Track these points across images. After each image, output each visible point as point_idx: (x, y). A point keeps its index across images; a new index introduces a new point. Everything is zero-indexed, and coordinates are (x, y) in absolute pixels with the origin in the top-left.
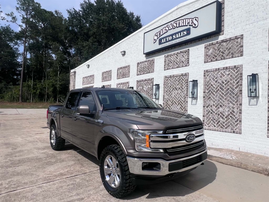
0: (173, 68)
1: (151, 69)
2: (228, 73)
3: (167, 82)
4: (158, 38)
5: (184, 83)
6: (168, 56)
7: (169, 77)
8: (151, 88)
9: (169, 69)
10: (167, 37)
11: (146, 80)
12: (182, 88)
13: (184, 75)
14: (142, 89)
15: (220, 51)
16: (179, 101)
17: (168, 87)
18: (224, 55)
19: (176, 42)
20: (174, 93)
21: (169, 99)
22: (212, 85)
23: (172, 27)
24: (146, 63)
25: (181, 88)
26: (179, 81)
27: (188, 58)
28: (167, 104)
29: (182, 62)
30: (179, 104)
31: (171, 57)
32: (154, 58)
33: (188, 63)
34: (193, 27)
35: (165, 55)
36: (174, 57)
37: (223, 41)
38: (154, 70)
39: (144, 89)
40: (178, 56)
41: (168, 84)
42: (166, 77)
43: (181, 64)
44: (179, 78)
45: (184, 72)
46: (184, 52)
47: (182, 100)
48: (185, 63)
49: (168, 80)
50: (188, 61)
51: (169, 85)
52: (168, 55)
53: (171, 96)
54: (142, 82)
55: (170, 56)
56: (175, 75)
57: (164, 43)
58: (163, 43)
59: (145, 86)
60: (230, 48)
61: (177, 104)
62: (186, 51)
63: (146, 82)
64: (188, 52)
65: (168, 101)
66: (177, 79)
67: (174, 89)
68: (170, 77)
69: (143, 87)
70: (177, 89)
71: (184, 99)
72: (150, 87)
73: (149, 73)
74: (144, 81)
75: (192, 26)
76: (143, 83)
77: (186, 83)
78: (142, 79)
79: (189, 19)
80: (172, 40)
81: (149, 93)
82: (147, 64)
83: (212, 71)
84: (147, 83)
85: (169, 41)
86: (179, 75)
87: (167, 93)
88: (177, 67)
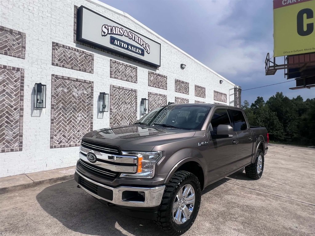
0: (121, 79)
1: (86, 66)
2: (161, 98)
3: (115, 93)
4: (108, 33)
5: (133, 99)
6: (115, 63)
7: (117, 88)
8: (88, 95)
9: (117, 78)
10: (122, 42)
11: (77, 80)
12: (132, 103)
13: (133, 91)
14: (68, 93)
15: (157, 81)
16: (129, 116)
17: (115, 99)
18: (159, 85)
19: (131, 55)
20: (123, 107)
21: (117, 113)
22: (153, 105)
23: (128, 35)
24: (77, 53)
25: (130, 103)
26: (128, 95)
27: (136, 76)
28: (116, 119)
29: (131, 76)
30: (129, 119)
31: (119, 66)
32: (93, 53)
33: (137, 80)
34: (146, 51)
35: (112, 59)
36: (123, 68)
37: (159, 75)
38: (92, 70)
39: (74, 94)
40: (126, 68)
41: (116, 95)
42: (114, 87)
43: (130, 79)
44: (128, 92)
45: (134, 88)
46: (133, 68)
47: (132, 115)
48: (134, 79)
49: (116, 91)
50: (137, 78)
51: (117, 97)
52: (115, 61)
53: (120, 110)
54: (67, 81)
55: (117, 63)
56: (125, 88)
57: (117, 45)
58: (115, 45)
59: (76, 90)
60: (162, 82)
61: (127, 119)
62: (135, 68)
63: (78, 83)
64: (136, 70)
65: (116, 115)
66: (126, 93)
67: (123, 102)
68: (119, 88)
69: (70, 91)
70: (126, 104)
71: (134, 114)
72: (85, 92)
73: (85, 71)
74: (74, 81)
75: (146, 49)
76: (71, 83)
77: (134, 99)
78: (69, 76)
79: (143, 41)
80: (127, 49)
81: (84, 102)
82: (80, 56)
83: (153, 94)
84: (80, 85)
85: (123, 48)
86: (128, 89)
87: (115, 106)
88: (126, 80)
